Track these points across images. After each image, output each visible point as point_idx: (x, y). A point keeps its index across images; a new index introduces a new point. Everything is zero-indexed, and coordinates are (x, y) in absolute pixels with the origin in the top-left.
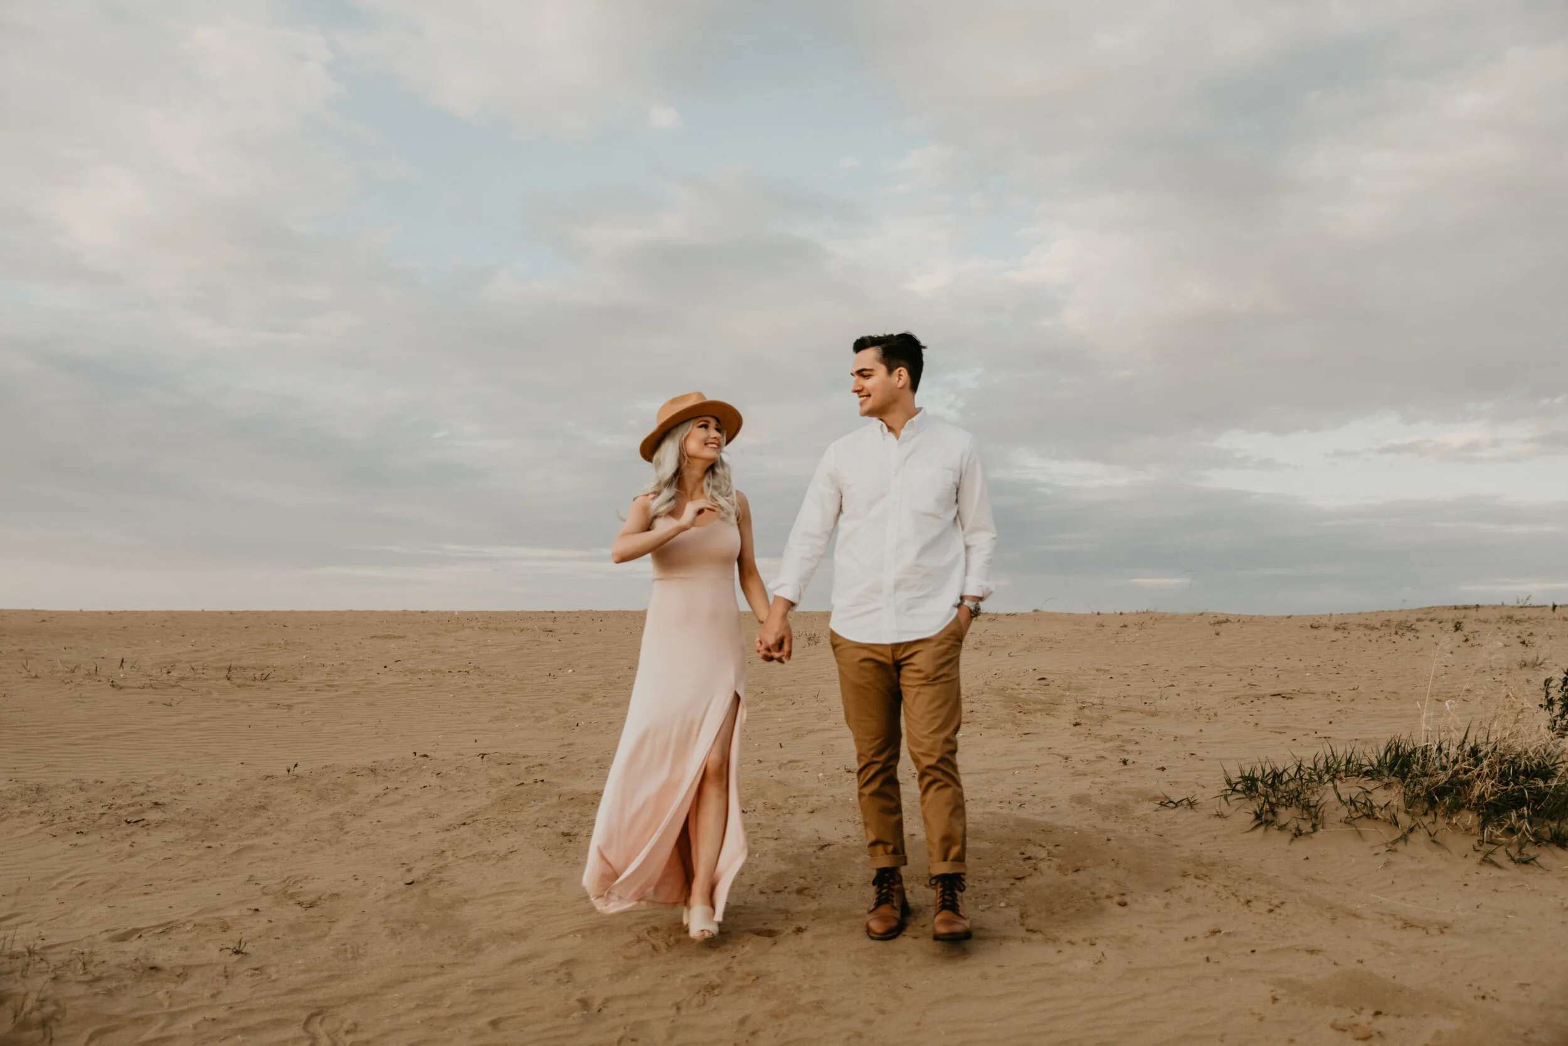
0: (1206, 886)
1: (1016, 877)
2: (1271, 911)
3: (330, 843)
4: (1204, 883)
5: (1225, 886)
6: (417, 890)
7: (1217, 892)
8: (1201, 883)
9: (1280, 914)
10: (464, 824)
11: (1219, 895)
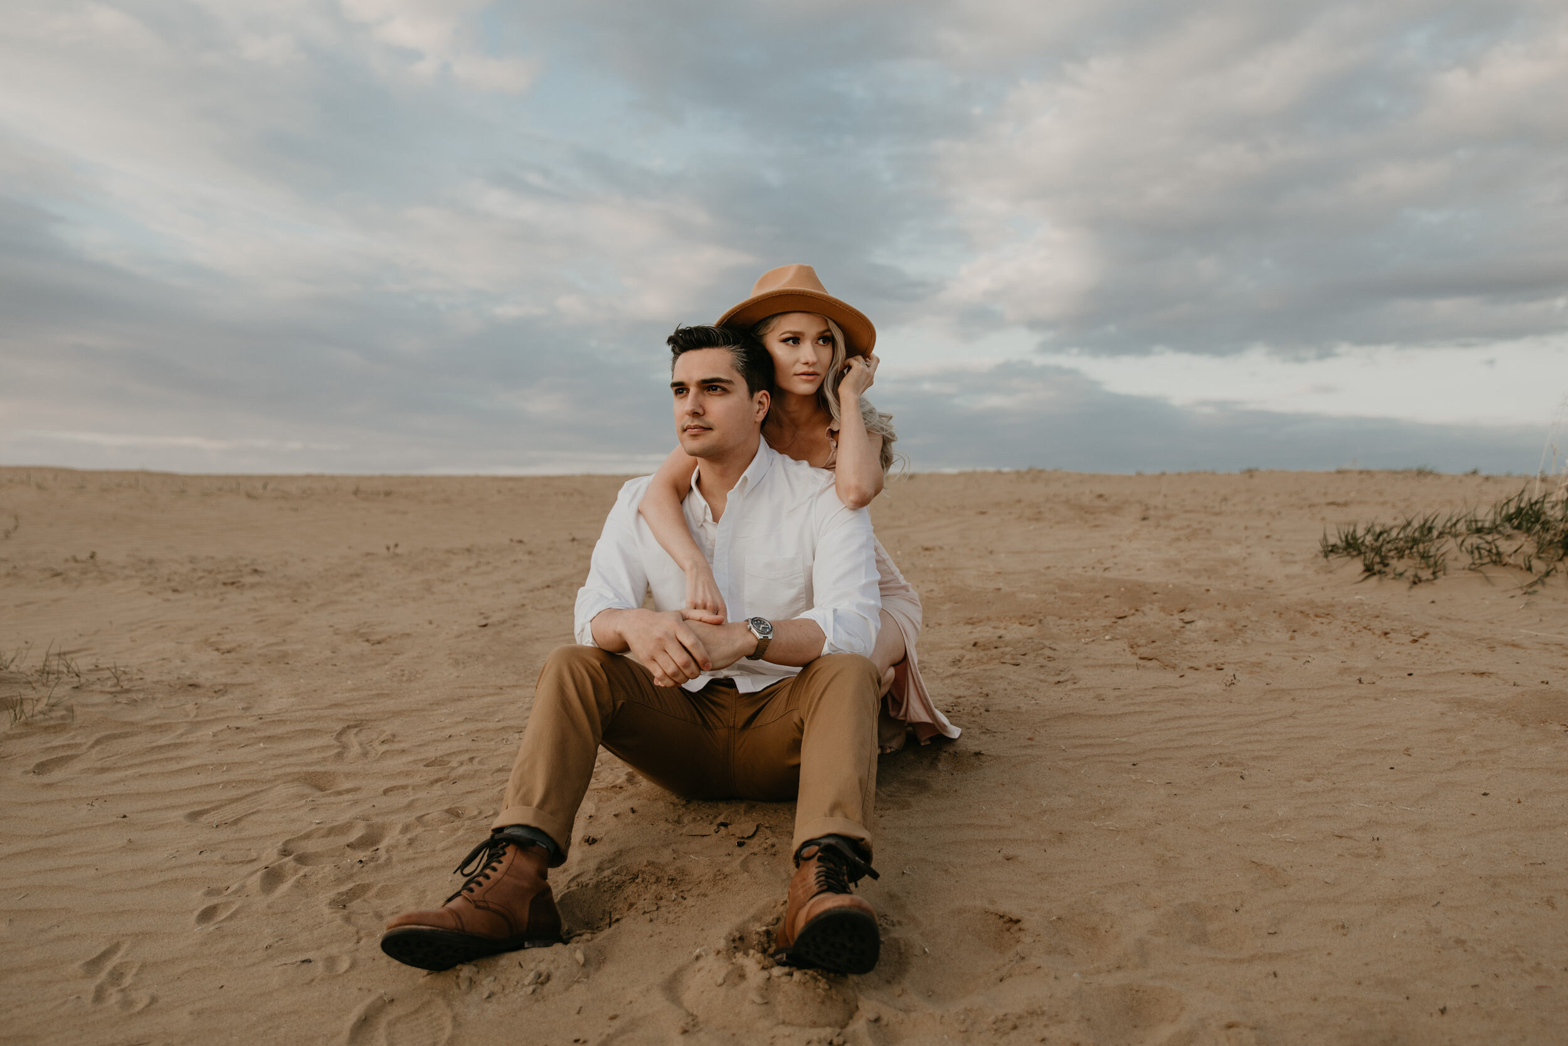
0: (1330, 623)
1: (1118, 616)
2: (1415, 641)
3: (414, 599)
4: (1328, 621)
5: (1353, 622)
6: (489, 631)
7: (1345, 627)
8: (1324, 620)
9: (1427, 644)
10: (548, 587)
11: (1348, 629)
